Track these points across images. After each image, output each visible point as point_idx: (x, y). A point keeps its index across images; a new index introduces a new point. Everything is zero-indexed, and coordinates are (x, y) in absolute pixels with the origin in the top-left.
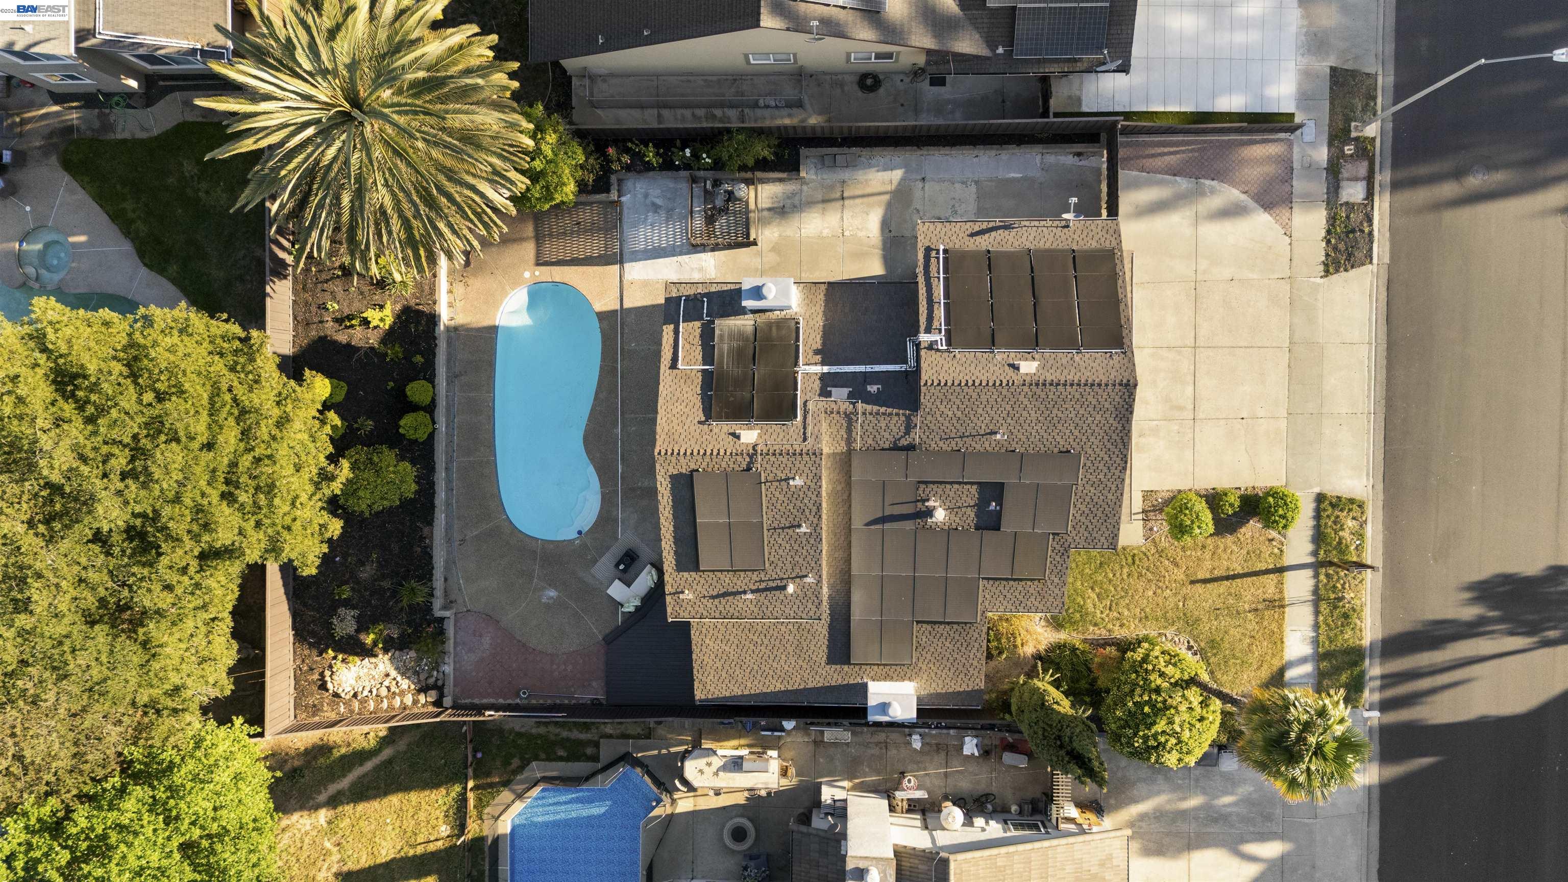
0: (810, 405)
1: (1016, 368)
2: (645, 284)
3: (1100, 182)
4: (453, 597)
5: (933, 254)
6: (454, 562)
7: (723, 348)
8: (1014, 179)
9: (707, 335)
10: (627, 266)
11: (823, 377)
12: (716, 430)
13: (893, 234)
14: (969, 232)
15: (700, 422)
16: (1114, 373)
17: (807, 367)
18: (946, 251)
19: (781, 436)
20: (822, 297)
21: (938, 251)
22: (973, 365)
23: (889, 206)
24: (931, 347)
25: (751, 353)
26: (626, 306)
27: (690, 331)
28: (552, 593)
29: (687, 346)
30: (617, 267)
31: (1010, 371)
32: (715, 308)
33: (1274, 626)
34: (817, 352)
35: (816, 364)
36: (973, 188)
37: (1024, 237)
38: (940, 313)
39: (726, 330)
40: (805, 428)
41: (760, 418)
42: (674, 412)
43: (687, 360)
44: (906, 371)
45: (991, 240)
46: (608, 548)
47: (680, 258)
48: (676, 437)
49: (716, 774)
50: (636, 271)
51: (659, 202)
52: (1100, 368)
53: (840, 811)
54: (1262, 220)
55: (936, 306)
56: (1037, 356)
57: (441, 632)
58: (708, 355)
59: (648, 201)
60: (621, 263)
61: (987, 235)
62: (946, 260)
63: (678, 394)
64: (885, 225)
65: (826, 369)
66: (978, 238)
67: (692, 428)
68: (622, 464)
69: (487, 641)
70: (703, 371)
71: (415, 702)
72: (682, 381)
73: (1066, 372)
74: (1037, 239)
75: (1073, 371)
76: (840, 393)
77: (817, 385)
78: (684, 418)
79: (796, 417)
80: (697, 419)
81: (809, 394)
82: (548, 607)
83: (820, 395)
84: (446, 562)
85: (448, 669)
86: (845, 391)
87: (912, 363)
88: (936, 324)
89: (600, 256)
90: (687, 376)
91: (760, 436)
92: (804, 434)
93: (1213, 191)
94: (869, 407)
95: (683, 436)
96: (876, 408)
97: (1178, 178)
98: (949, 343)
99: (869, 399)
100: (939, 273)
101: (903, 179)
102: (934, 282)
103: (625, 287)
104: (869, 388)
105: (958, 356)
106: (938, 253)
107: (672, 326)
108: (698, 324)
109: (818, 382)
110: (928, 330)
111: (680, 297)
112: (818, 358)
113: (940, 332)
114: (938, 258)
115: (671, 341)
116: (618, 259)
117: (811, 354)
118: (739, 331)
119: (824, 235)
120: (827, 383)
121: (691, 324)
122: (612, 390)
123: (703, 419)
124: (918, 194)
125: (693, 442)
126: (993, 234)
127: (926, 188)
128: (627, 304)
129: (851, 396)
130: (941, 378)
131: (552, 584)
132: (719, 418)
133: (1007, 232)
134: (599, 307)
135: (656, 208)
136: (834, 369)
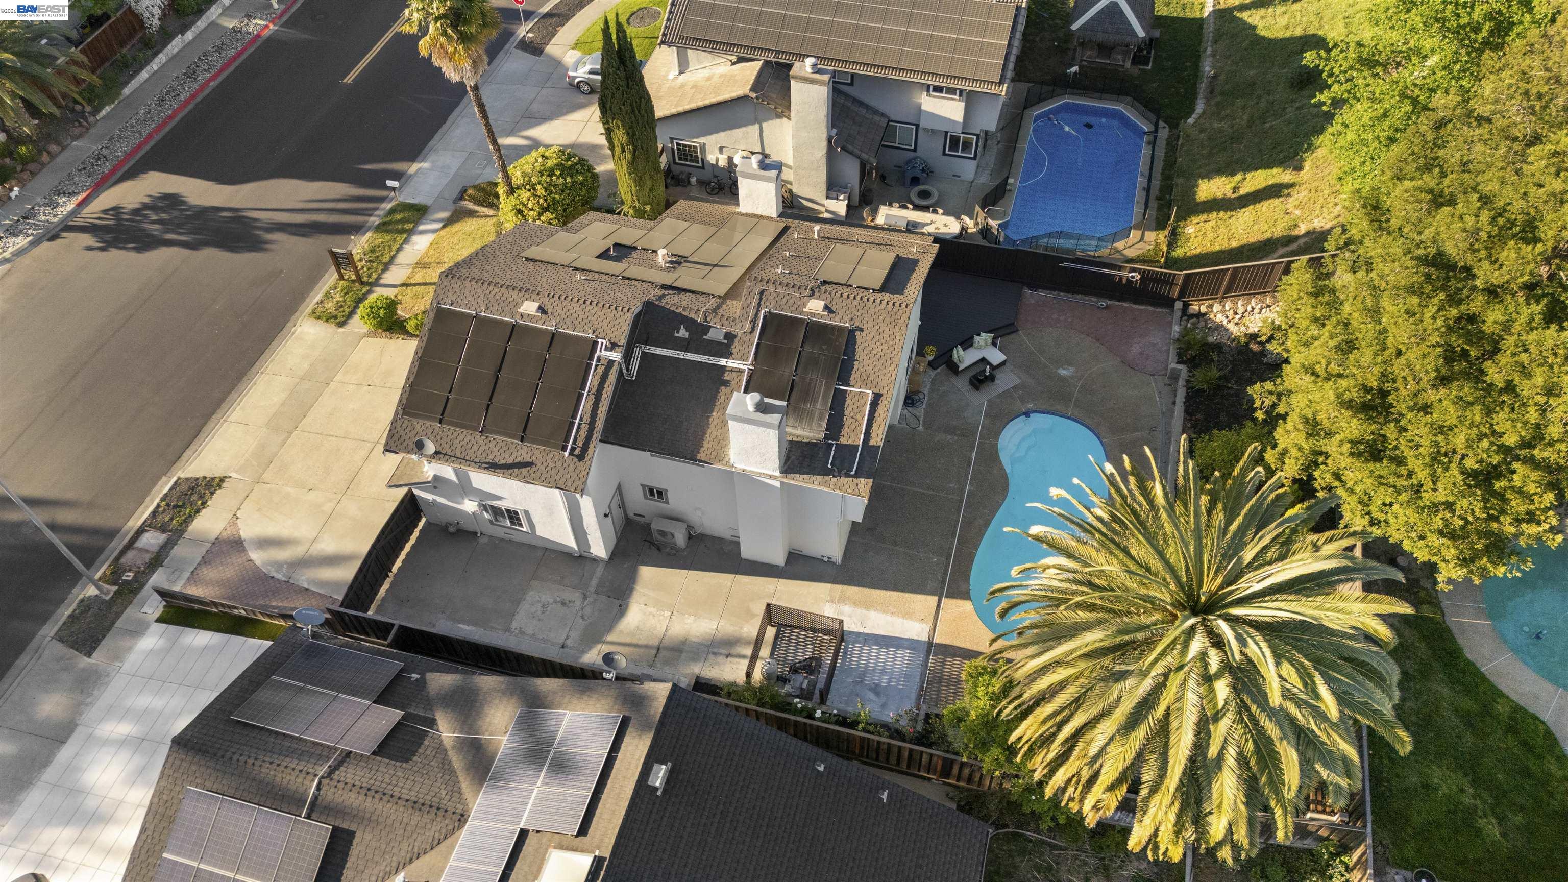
0: (748, 326)
1: (541, 309)
2: (908, 615)
4: (1168, 388)
5: (577, 452)
6: (1163, 413)
7: (821, 406)
9: (835, 424)
10: (924, 637)
11: (728, 355)
12: (847, 318)
14: (534, 469)
15: (862, 330)
16: (456, 286)
17: (741, 367)
18: (564, 449)
19: (784, 300)
20: (706, 445)
21: (571, 454)
22: (580, 319)
24: (613, 346)
25: (794, 393)
26: (936, 599)
27: (852, 435)
28: (1063, 372)
29: (859, 417)
30: (937, 640)
31: (549, 308)
32: (821, 455)
34: (726, 383)
35: (733, 370)
37: (481, 450)
38: (592, 381)
39: (814, 426)
40: (759, 305)
41: (801, 321)
42: (885, 346)
43: (862, 401)
44: (646, 344)
45: (515, 454)
46: (999, 396)
47: (861, 630)
48: (888, 320)
50: (917, 630)
51: (871, 696)
52: (467, 293)
55: (594, 390)
56: (518, 317)
57: (1179, 355)
58: (839, 399)
59: (883, 699)
60: (930, 644)
61: (517, 461)
62: (567, 440)
63: (879, 364)
65: (723, 362)
66: (528, 460)
67: (870, 325)
69: (1135, 349)
70: (848, 385)
71: (1211, 306)
72: (871, 378)
73: (498, 297)
74: (469, 445)
75: (491, 296)
76: (716, 334)
77: (736, 347)
78: (877, 338)
79: (765, 317)
80: (863, 334)
81: (746, 339)
82: (1069, 363)
83: (735, 336)
84: (1172, 416)
86: (712, 335)
87: (638, 352)
88: (601, 370)
89: (954, 656)
90: (865, 383)
91: (805, 305)
92: (761, 299)
94: (692, 315)
95: (881, 318)
96: (686, 313)
97: (306, 586)
98: (595, 343)
99: (690, 324)
100: (580, 424)
102: (587, 418)
103: (932, 618)
104: (687, 335)
105: (591, 331)
106: (573, 449)
107: (871, 443)
108: (843, 441)
109: (734, 351)
110: (611, 363)
111: (856, 476)
112: (727, 377)
113: (599, 360)
114: (574, 443)
115: (875, 426)
116: (930, 646)
117: (734, 383)
118: (801, 421)
119: (692, 618)
120: (724, 349)
121: (850, 442)
122: (967, 524)
123: (857, 333)
124: (575, 635)
125: (872, 312)
126: (510, 461)
127: (564, 637)
128: (933, 600)
129: (707, 329)
130: (614, 312)
131: (1063, 379)
132: (841, 329)
133: (496, 460)
134: (966, 606)
135: (876, 689)
136: (713, 360)
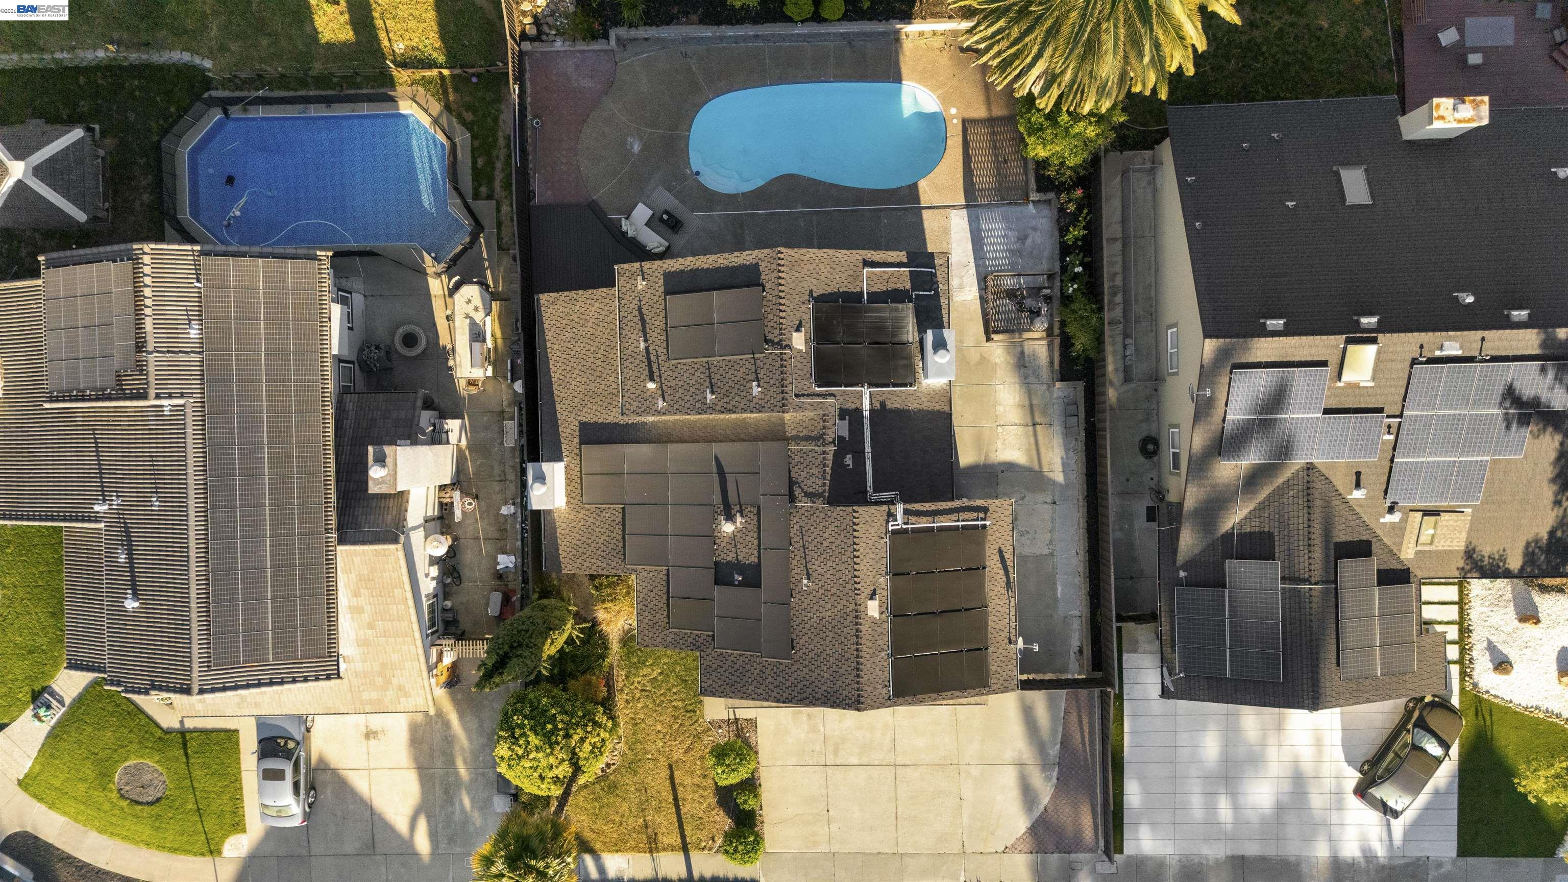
0: (830, 400)
1: (872, 597)
2: (946, 231)
3: (1054, 672)
4: (629, 47)
5: (982, 515)
6: (664, 48)
7: (885, 312)
8: (1054, 590)
9: (898, 296)
10: (964, 212)
11: (859, 411)
12: (804, 307)
13: (1000, 475)
14: (1003, 548)
15: (811, 291)
16: (869, 689)
17: (868, 395)
18: (984, 527)
19: (800, 372)
20: (937, 408)
21: (985, 519)
22: (873, 556)
23: (1028, 470)
24: (891, 515)
25: (878, 340)
26: (924, 212)
27: (902, 278)
28: (636, 148)
29: (886, 276)
30: (963, 202)
31: (869, 591)
32: (924, 303)
33: (632, 843)
34: (883, 404)
35: (871, 404)
36: (1046, 551)
37: (999, 602)
38: (924, 523)
39: (904, 314)
40: (808, 395)
41: (816, 351)
42: (821, 266)
43: (872, 276)
44: (866, 492)
45: (995, 570)
46: (683, 202)
47: (972, 265)
48: (796, 268)
49: (467, 316)
50: (959, 222)
51: (1029, 241)
52: (874, 675)
53: (437, 438)
54: (1020, 824)
55: (930, 519)
56: (884, 616)
57: (594, 38)
58: (875, 297)
59: (1030, 231)
60: (967, 206)
61: (1000, 566)
62: (976, 527)
63: (839, 268)
64: (1010, 466)
65: (866, 414)
66: (997, 557)
67: (805, 284)
68: (766, 214)
69: (587, 83)
70: (862, 293)
71: (524, 13)
72: (851, 272)
73: (870, 644)
74: (997, 614)
75: (871, 651)
76: (843, 428)
77: (851, 405)
78: (815, 275)
79: (819, 386)
80: (814, 289)
81: (841, 399)
82: (624, 144)
83: (841, 409)
84: (664, 40)
85: (559, 45)
86: (845, 434)
87: (875, 497)
88: (913, 519)
89: (973, 184)
90: (857, 277)
91: (800, 351)
92: (803, 395)
93: (1048, 778)
94: (830, 457)
95: (797, 275)
96: (830, 463)
97: (1058, 746)
98: (894, 532)
99: (838, 457)
100: (963, 521)
101: (1054, 483)
102: (954, 517)
103: (943, 211)
104: (849, 456)
105: (882, 541)
106: (982, 519)
107: (905, 260)
108: (908, 286)
109: (853, 406)
110: (906, 512)
111: (934, 267)
112: (877, 406)
113: (905, 523)
114: (977, 520)
115: (891, 260)
116: (971, 204)
117: (881, 399)
118: (903, 327)
119: (998, 408)
120: (852, 415)
121: (908, 279)
122: (838, 202)
123: (815, 295)
124: (1040, 497)
125: (792, 285)
126: (1002, 572)
127: (1046, 506)
128: (925, 213)
129: (841, 439)
130: (861, 525)
131: (645, 148)
132: (816, 310)
133: (1004, 585)
134: (923, 185)
135: (1022, 239)
136: (867, 422)
